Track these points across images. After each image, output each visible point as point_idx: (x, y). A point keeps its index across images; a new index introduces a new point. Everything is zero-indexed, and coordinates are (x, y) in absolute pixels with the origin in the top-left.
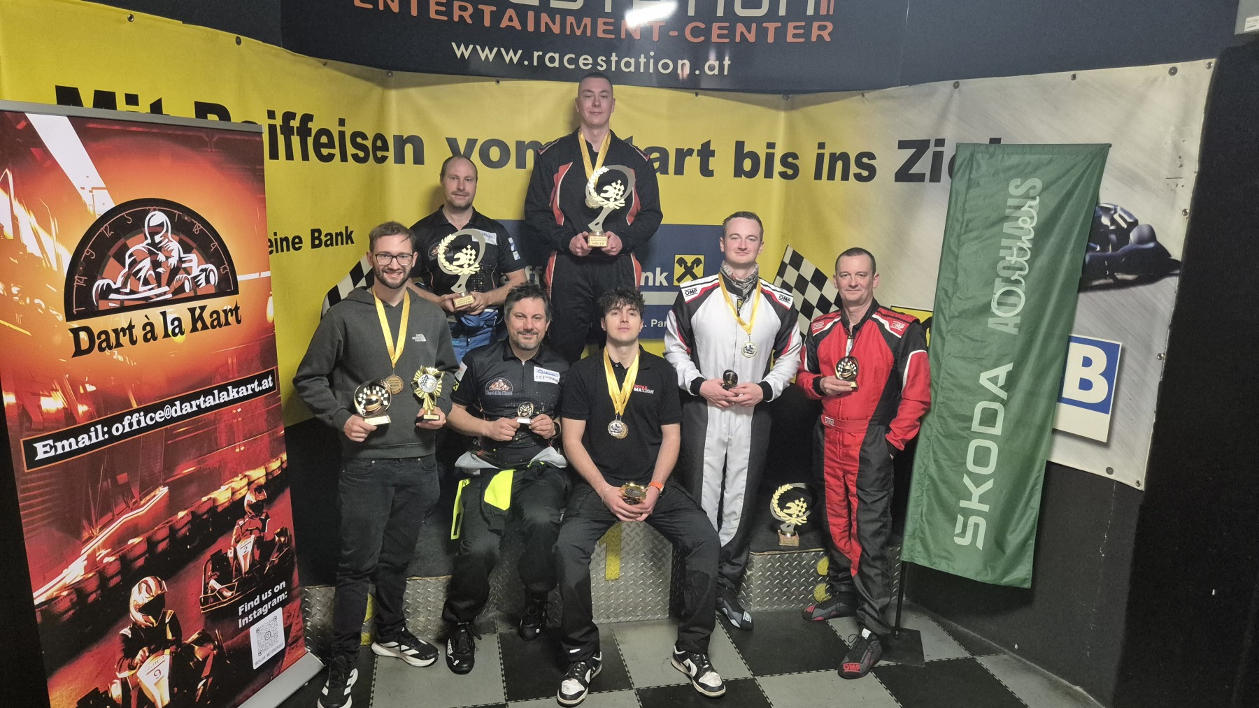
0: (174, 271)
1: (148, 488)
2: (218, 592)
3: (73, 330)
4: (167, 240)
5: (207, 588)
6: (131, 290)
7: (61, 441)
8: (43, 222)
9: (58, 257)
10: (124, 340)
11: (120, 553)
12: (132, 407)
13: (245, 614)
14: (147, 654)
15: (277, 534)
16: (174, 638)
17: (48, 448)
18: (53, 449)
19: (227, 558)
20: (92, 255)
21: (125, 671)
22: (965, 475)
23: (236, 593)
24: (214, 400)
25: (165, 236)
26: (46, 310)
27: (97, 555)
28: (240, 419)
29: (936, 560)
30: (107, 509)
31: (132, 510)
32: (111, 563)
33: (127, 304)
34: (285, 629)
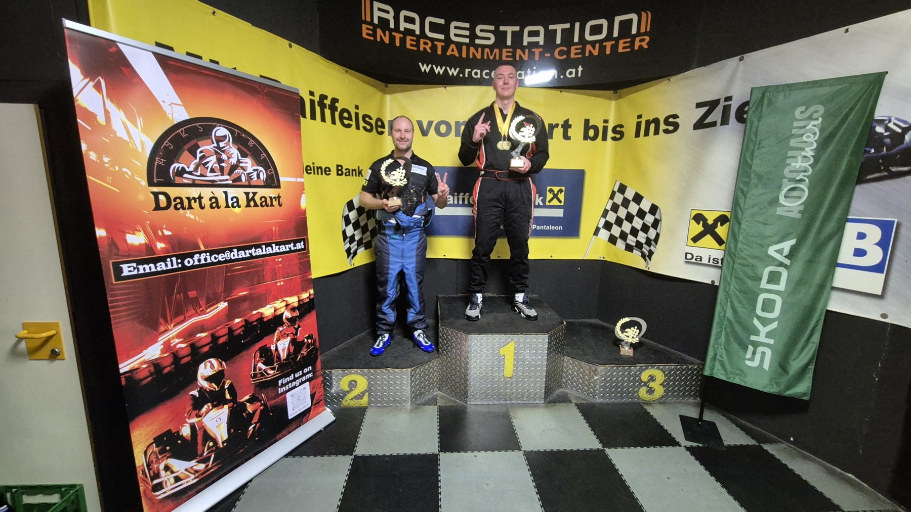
0: (233, 168)
1: (212, 301)
2: (264, 371)
3: (153, 193)
4: (228, 147)
5: (256, 368)
6: (201, 174)
7: (143, 265)
8: (131, 118)
9: (142, 144)
10: (195, 205)
11: (190, 342)
12: (200, 249)
13: (283, 385)
14: (211, 408)
15: (306, 338)
16: (231, 398)
17: (132, 269)
18: (136, 270)
19: (270, 350)
20: (170, 146)
21: (193, 418)
22: (755, 318)
23: (277, 371)
24: (262, 251)
25: (228, 144)
26: (132, 177)
27: (172, 342)
28: (280, 265)
29: (731, 376)
30: (179, 313)
31: (200, 315)
32: (183, 348)
33: (197, 182)
34: (311, 395)
